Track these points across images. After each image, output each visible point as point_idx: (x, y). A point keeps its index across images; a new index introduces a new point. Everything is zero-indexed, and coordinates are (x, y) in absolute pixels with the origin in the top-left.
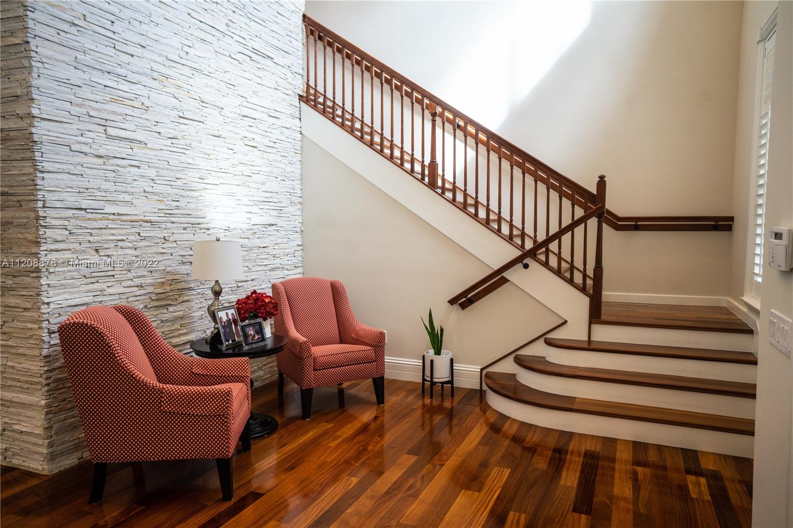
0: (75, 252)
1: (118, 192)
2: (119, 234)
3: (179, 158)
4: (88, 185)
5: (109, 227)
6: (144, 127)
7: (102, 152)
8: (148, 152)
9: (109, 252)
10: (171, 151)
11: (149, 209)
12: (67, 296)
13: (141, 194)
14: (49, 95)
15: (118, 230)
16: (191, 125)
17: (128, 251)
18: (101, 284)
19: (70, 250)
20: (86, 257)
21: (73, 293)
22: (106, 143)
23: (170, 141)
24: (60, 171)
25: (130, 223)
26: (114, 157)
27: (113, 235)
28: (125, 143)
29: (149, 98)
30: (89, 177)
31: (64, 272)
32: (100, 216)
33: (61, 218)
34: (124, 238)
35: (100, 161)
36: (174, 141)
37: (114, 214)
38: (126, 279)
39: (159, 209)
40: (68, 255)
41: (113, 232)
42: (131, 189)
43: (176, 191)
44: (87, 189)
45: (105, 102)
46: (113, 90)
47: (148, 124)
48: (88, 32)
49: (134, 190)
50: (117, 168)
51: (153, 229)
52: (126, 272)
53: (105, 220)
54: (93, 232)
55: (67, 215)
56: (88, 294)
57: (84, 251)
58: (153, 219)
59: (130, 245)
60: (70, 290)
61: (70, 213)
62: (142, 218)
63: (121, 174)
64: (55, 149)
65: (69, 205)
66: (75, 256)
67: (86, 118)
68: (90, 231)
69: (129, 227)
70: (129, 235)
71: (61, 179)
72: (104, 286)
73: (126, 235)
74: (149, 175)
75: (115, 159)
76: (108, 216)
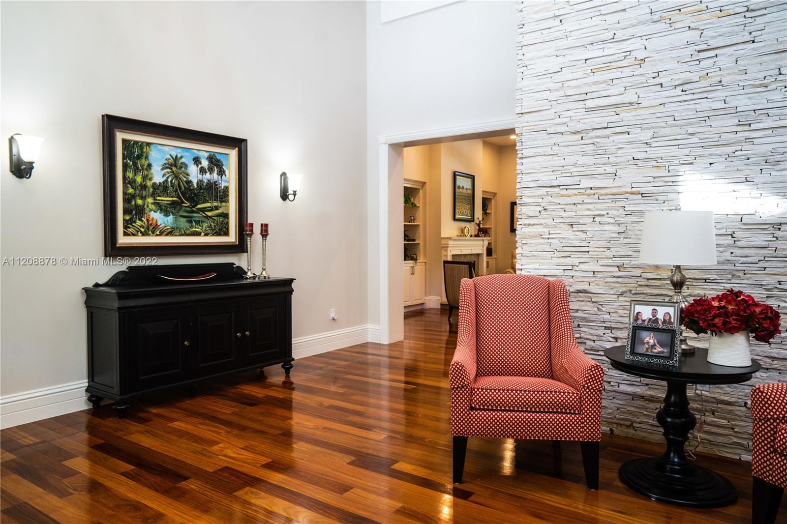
0: (547, 226)
1: (598, 164)
2: (598, 208)
3: (696, 106)
4: (563, 163)
5: (585, 201)
6: (637, 84)
7: (579, 127)
8: (640, 112)
9: (584, 228)
10: (681, 102)
11: (640, 178)
12: (537, 266)
13: (630, 163)
14: (529, 92)
15: (596, 205)
16: (722, 55)
17: (607, 227)
18: (573, 259)
19: (542, 224)
20: (557, 232)
21: (543, 264)
22: (584, 117)
23: (679, 89)
24: (537, 154)
25: (611, 197)
26: (593, 129)
27: (589, 210)
28: (608, 110)
29: (646, 49)
30: (564, 155)
31: (537, 244)
32: (576, 192)
33: (534, 196)
34: (604, 213)
35: (579, 136)
36: (685, 87)
37: (591, 188)
38: (604, 257)
39: (654, 178)
40: (540, 229)
41: (589, 206)
42: (615, 159)
43: (687, 151)
44: (563, 166)
45: (586, 75)
46: (597, 59)
47: (643, 79)
48: (572, 15)
49: (619, 160)
50: (598, 140)
51: (646, 202)
52: (606, 250)
53: (580, 195)
54: (567, 207)
55: (540, 193)
56: (558, 267)
57: (555, 226)
58: (642, 190)
59: (612, 220)
60: (540, 261)
61: (543, 191)
62: (629, 190)
63: (602, 145)
64: (533, 136)
65: (540, 183)
66: (547, 230)
67: (565, 99)
68: (563, 207)
69: (610, 201)
70: (610, 210)
71: (537, 162)
72: (576, 261)
73: (606, 209)
74: (641, 139)
75: (594, 131)
76: (584, 191)
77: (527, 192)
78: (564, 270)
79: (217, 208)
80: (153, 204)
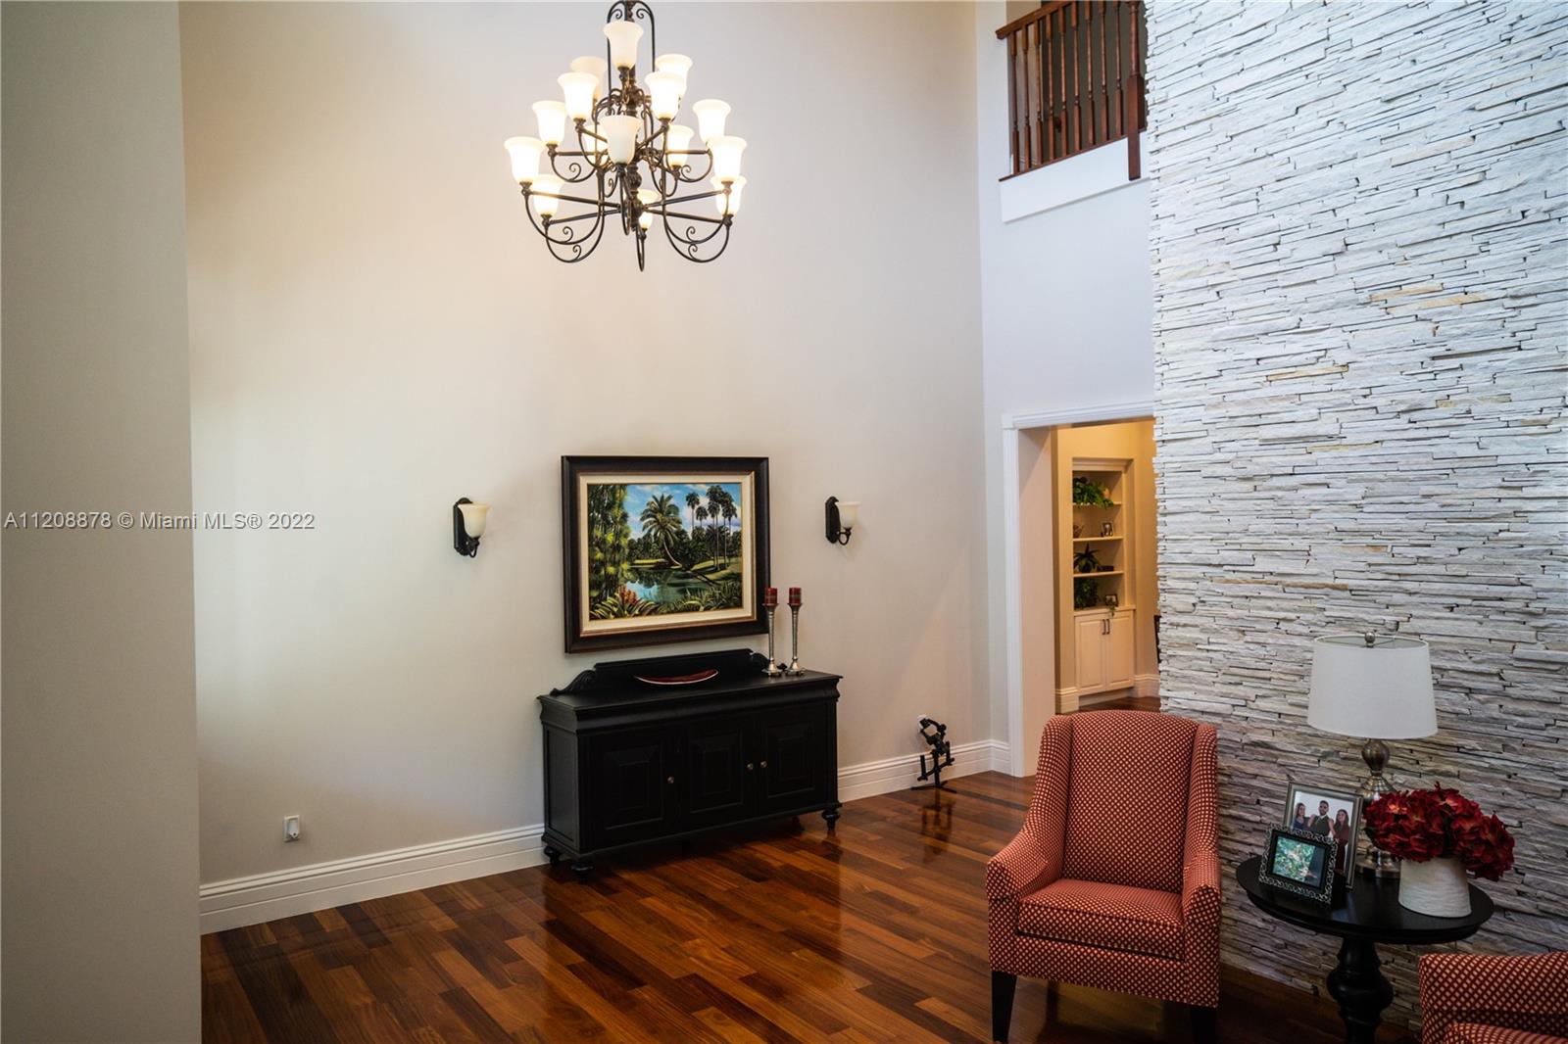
0: (1204, 630)
1: (1281, 534)
2: (1282, 608)
3: (1433, 449)
4: (1226, 526)
5: (1262, 594)
6: (1337, 406)
7: (1251, 470)
8: (1344, 452)
9: (1262, 638)
10: (1408, 440)
11: (1347, 562)
12: (1190, 694)
13: (1331, 536)
14: (1172, 406)
15: (1279, 602)
16: (1471, 366)
17: (1297, 641)
18: (1248, 690)
19: (1196, 626)
20: (1221, 641)
21: (1201, 692)
22: (1258, 454)
23: (1405, 417)
24: (1187, 509)
25: (1302, 590)
26: (1272, 475)
27: (1269, 609)
28: (1294, 446)
29: (1349, 347)
30: (1229, 514)
31: (1190, 659)
32: (1248, 577)
33: (1185, 579)
34: (1293, 616)
35: (1249, 485)
36: (1415, 416)
37: (1271, 573)
38: (1294, 690)
39: (1370, 565)
40: (1194, 634)
41: (1270, 603)
42: (1307, 527)
43: (1420, 524)
44: (1228, 533)
45: (1259, 385)
46: (1275, 360)
47: (1347, 398)
48: (1235, 284)
49: (1314, 529)
50: (1279, 494)
51: (1358, 604)
52: (1296, 678)
53: (1253, 583)
54: (1236, 601)
55: (1193, 575)
56: (1223, 699)
57: (1216, 631)
58: (1351, 583)
59: (1306, 630)
60: (1197, 687)
61: (1198, 571)
62: (1330, 581)
63: (1286, 503)
64: (1180, 479)
65: (1192, 558)
66: (1204, 636)
67: (1226, 423)
68: (1229, 600)
69: (1302, 597)
70: (1302, 612)
71: (1187, 522)
72: (1251, 694)
73: (1295, 611)
74: (1347, 497)
75: (1275, 478)
76: (1261, 576)
77: (1173, 571)
78: (1233, 706)
79: (723, 567)
80: (629, 570)
